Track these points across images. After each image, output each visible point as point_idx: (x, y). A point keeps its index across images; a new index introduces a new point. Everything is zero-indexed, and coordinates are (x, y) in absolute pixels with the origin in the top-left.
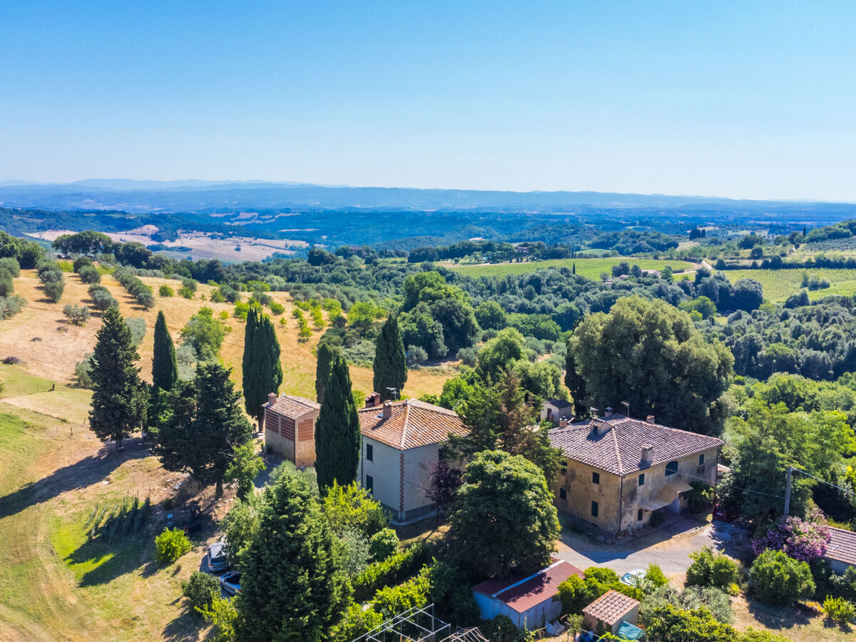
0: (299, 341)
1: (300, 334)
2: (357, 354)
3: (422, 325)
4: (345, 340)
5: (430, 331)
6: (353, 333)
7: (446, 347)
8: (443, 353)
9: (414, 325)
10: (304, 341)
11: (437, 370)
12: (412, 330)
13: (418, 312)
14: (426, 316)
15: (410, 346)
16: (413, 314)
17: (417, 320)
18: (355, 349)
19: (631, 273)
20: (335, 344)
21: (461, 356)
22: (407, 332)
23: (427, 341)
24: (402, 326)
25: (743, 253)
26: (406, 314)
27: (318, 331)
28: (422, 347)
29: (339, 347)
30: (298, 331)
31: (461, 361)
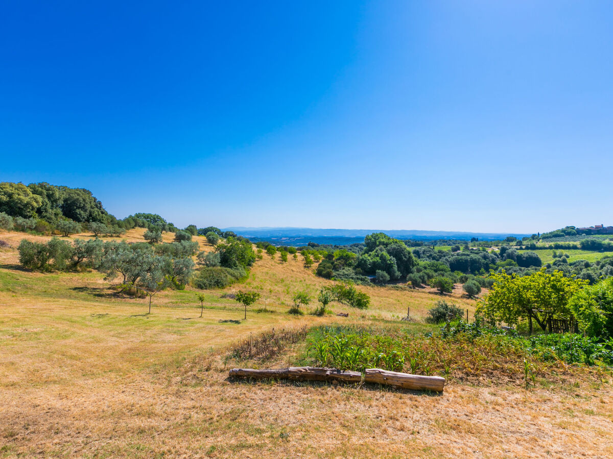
0: (305, 267)
1: (305, 263)
2: (343, 275)
3: (382, 258)
4: (334, 266)
5: (388, 262)
6: (339, 262)
7: (400, 273)
8: (398, 276)
9: (378, 258)
10: (308, 267)
11: (397, 287)
12: (377, 261)
13: (379, 251)
14: (385, 253)
15: (377, 271)
16: (376, 252)
17: (380, 255)
18: (341, 272)
19: (464, 250)
20: (329, 268)
21: (411, 279)
22: (374, 263)
23: (388, 268)
24: (370, 258)
25: (511, 244)
26: (370, 253)
27: (317, 262)
28: (385, 272)
29: (331, 270)
30: (304, 262)
31: (410, 282)
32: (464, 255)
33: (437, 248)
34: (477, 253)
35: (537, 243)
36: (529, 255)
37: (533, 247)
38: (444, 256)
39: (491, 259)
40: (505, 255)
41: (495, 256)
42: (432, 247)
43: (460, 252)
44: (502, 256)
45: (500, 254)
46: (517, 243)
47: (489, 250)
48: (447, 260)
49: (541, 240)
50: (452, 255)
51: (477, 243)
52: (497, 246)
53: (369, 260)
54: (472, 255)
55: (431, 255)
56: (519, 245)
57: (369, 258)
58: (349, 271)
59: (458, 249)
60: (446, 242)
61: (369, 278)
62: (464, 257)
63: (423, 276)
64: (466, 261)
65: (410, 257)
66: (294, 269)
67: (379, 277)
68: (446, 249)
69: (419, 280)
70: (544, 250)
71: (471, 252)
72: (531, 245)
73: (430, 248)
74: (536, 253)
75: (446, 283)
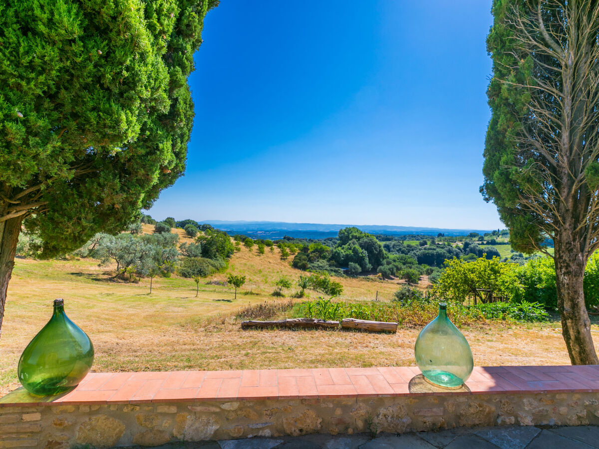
0: (281, 259)
1: (281, 256)
2: (318, 267)
3: (355, 251)
4: (309, 259)
5: (360, 255)
6: (314, 255)
7: (371, 265)
8: (369, 268)
9: (351, 251)
10: (284, 259)
11: (368, 278)
12: (350, 254)
13: (352, 245)
14: (357, 247)
15: (350, 263)
16: (349, 245)
17: (352, 249)
18: (316, 264)
19: (430, 244)
20: (304, 260)
21: (381, 271)
22: (347, 255)
23: (360, 260)
24: (343, 251)
25: (474, 239)
26: (343, 246)
27: (293, 254)
28: (357, 264)
29: (306, 262)
30: (281, 254)
31: (380, 274)
32: (431, 249)
33: (406, 243)
34: (443, 248)
35: (497, 238)
36: (490, 250)
37: (493, 243)
38: (413, 250)
39: (455, 253)
40: (468, 249)
41: (458, 251)
42: (401, 242)
43: (427, 246)
44: (465, 251)
45: (463, 249)
46: (479, 238)
47: (454, 245)
48: (415, 254)
49: (500, 236)
50: (420, 250)
51: (443, 238)
52: (461, 241)
53: (342, 253)
54: (438, 250)
55: (400, 249)
56: (481, 241)
57: (342, 251)
58: (323, 263)
59: (425, 243)
60: (415, 237)
61: (342, 270)
62: (430, 251)
63: (393, 268)
64: (433, 255)
65: (381, 251)
66: (271, 261)
67: (351, 269)
68: (414, 243)
69: (389, 272)
70: (503, 246)
71: (437, 247)
72: (492, 241)
73: (400, 243)
74: (496, 248)
75: (413, 274)
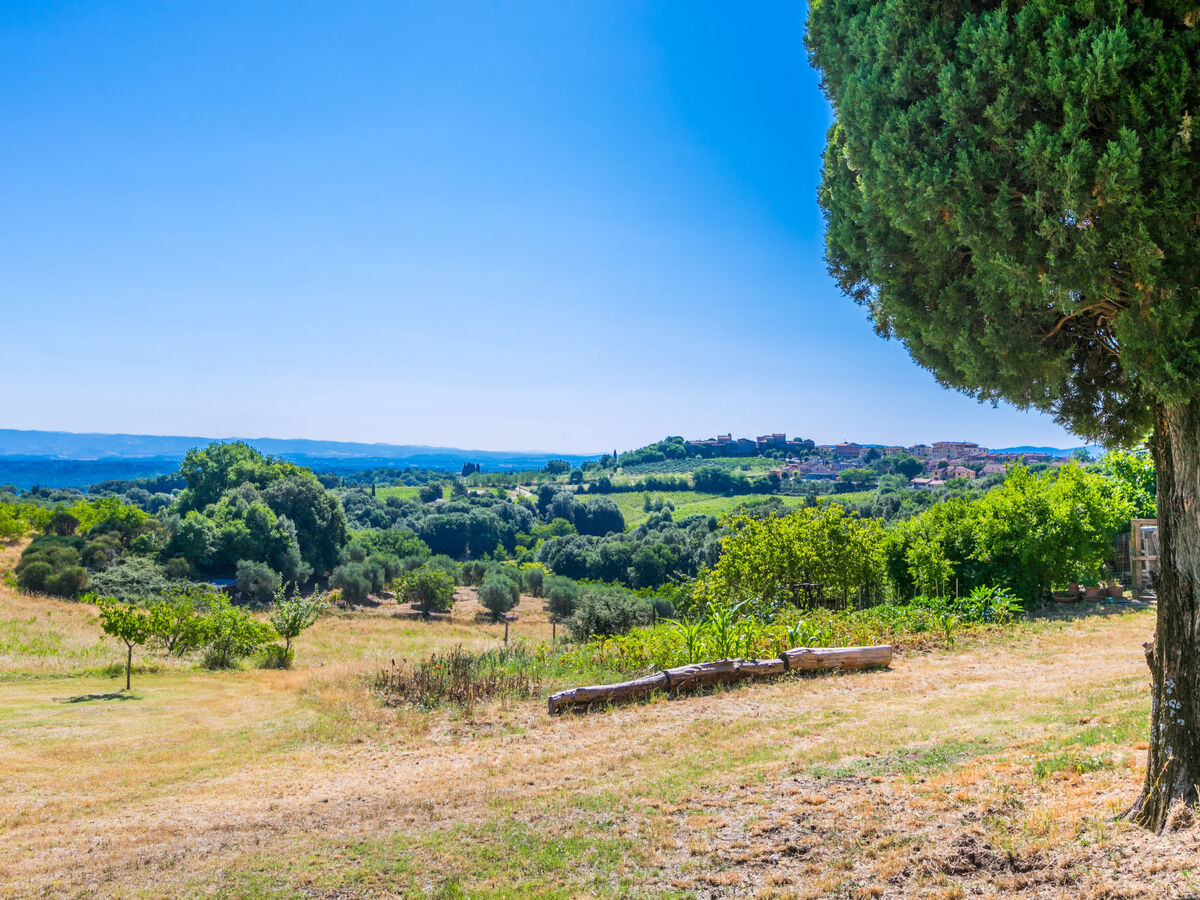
3: (253, 520)
4: (87, 556)
5: (273, 533)
6: (103, 542)
7: (307, 565)
8: (303, 575)
9: (240, 524)
12: (239, 533)
13: (241, 501)
14: (261, 507)
15: (241, 563)
16: (233, 502)
17: (245, 514)
18: (114, 573)
19: (452, 496)
20: (67, 561)
21: (341, 582)
22: (228, 538)
23: (273, 552)
24: (213, 524)
25: (560, 478)
26: (210, 507)
28: (265, 564)
31: (337, 592)
32: (456, 510)
33: (383, 493)
34: (486, 505)
35: (612, 475)
36: (600, 507)
37: (605, 488)
38: (405, 515)
39: (519, 518)
40: (550, 507)
41: (528, 512)
42: (369, 491)
43: (445, 500)
44: (544, 511)
45: (538, 506)
46: (573, 476)
47: (512, 495)
48: (411, 525)
49: (619, 470)
50: (426, 513)
51: (482, 477)
52: (528, 485)
53: (210, 529)
54: (477, 511)
55: (367, 513)
56: (576, 483)
57: (210, 523)
59: (437, 493)
60: (398, 475)
61: (216, 587)
62: (454, 516)
63: (374, 572)
64: (462, 526)
67: (246, 584)
68: (407, 494)
69: (364, 583)
70: (626, 495)
71: (473, 503)
72: (601, 482)
73: (366, 494)
74: (614, 500)
75: (439, 585)
